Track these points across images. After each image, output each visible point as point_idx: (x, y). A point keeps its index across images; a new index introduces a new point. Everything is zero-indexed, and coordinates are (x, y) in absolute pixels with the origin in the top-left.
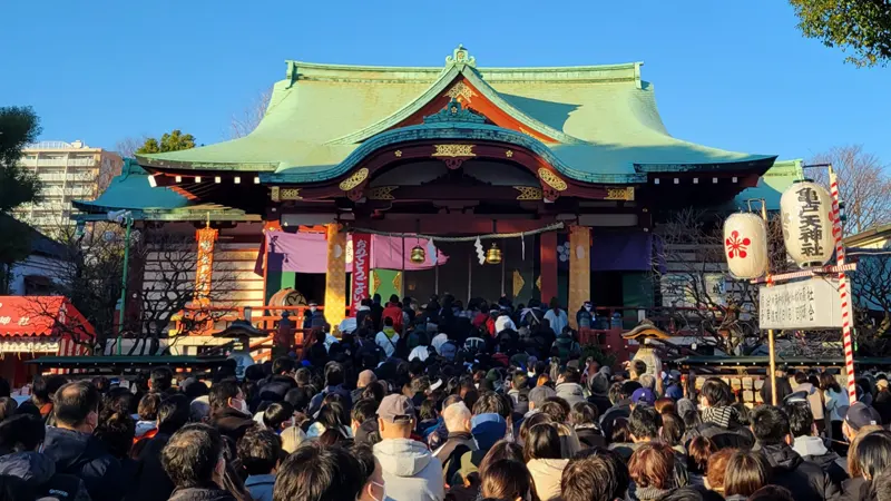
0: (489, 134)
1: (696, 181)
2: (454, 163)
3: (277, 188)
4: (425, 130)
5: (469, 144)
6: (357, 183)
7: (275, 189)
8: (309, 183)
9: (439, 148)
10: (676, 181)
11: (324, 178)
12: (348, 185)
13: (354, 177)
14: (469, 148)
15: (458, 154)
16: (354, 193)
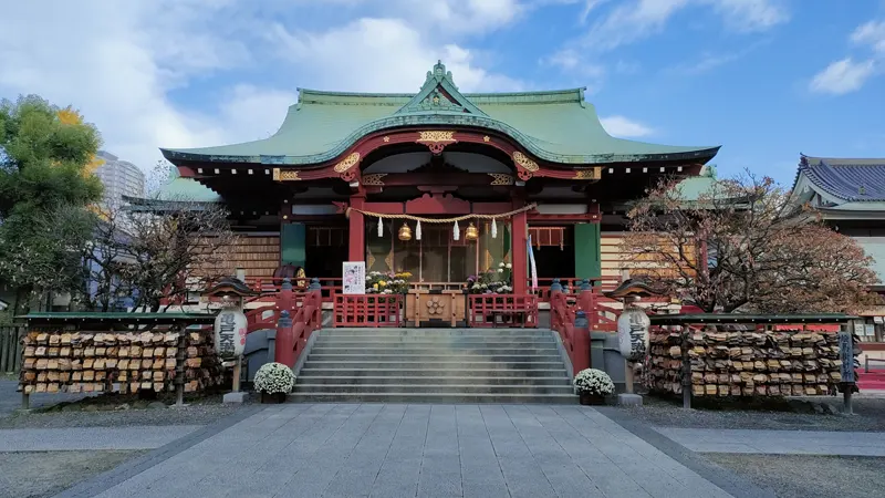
0: (468, 120)
1: (645, 170)
2: (436, 148)
3: (278, 169)
4: (410, 117)
5: (450, 131)
6: (350, 166)
7: (277, 170)
8: (306, 165)
9: (423, 134)
10: (628, 170)
11: (319, 160)
12: (342, 168)
13: (347, 161)
14: (450, 134)
15: (440, 139)
16: (348, 175)
